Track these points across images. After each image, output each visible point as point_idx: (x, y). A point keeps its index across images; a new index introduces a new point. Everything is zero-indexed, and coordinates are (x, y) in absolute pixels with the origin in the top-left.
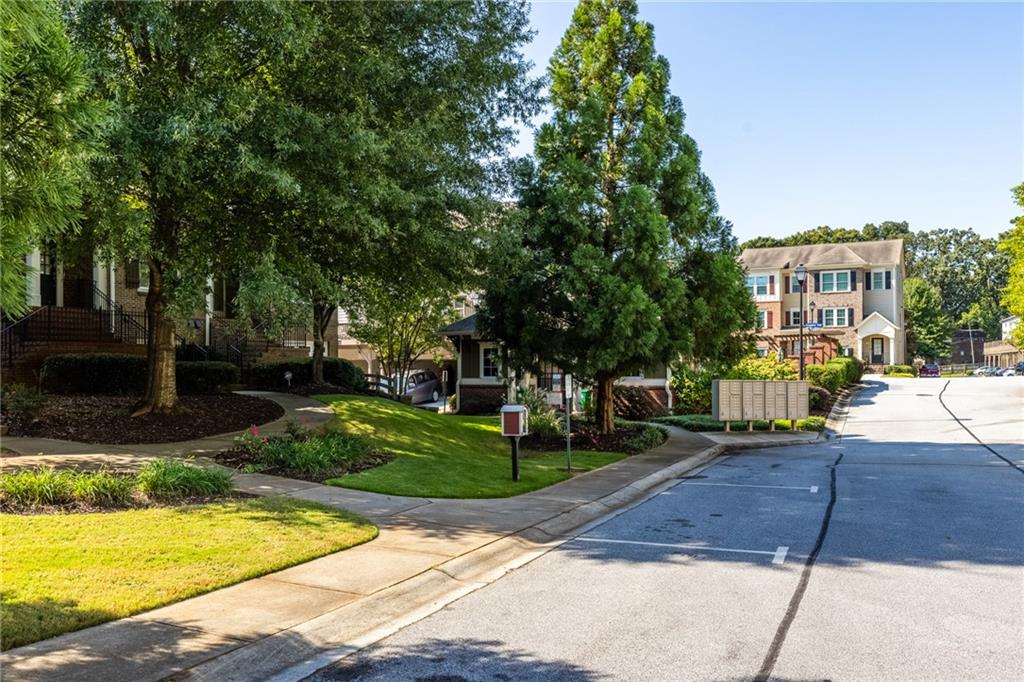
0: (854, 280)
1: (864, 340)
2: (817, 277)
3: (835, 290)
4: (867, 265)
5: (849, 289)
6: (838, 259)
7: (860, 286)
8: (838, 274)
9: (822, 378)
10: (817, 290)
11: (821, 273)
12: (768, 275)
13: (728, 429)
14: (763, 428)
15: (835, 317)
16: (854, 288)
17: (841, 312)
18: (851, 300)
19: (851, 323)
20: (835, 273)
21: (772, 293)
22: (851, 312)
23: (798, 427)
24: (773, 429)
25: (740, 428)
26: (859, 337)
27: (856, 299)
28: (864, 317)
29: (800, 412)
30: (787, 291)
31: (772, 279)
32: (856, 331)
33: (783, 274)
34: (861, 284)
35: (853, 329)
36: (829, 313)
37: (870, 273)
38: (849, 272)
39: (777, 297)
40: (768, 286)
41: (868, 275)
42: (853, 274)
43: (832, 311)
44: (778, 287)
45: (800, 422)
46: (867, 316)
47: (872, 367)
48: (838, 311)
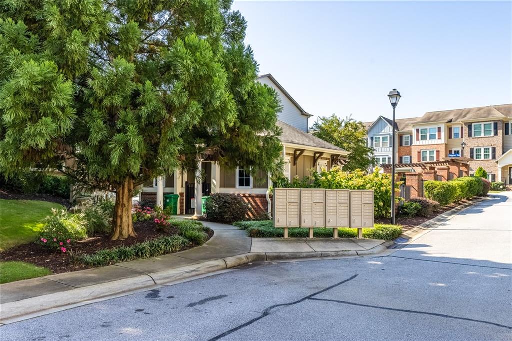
0: (496, 128)
1: (504, 169)
2: (470, 127)
3: (483, 135)
4: (505, 118)
5: (493, 134)
6: (486, 115)
7: (500, 132)
8: (485, 125)
9: (436, 192)
10: (470, 136)
11: (473, 125)
12: (437, 127)
13: (286, 236)
14: (326, 235)
15: (483, 154)
16: (496, 134)
17: (487, 150)
18: (494, 142)
19: (494, 157)
20: (483, 124)
21: (440, 138)
22: (494, 150)
23: (365, 236)
24: (336, 236)
25: (299, 235)
26: (500, 166)
27: (498, 141)
28: (504, 153)
29: (364, 221)
30: (450, 137)
31: (439, 129)
32: (497, 162)
33: (448, 126)
34: (501, 131)
35: (495, 161)
36: (479, 151)
37: (508, 124)
38: (493, 123)
39: (443, 141)
40: (437, 134)
41: (507, 125)
42: (496, 125)
43: (481, 149)
44: (443, 134)
45: (365, 231)
46: (505, 152)
47: (509, 186)
48: (485, 149)
